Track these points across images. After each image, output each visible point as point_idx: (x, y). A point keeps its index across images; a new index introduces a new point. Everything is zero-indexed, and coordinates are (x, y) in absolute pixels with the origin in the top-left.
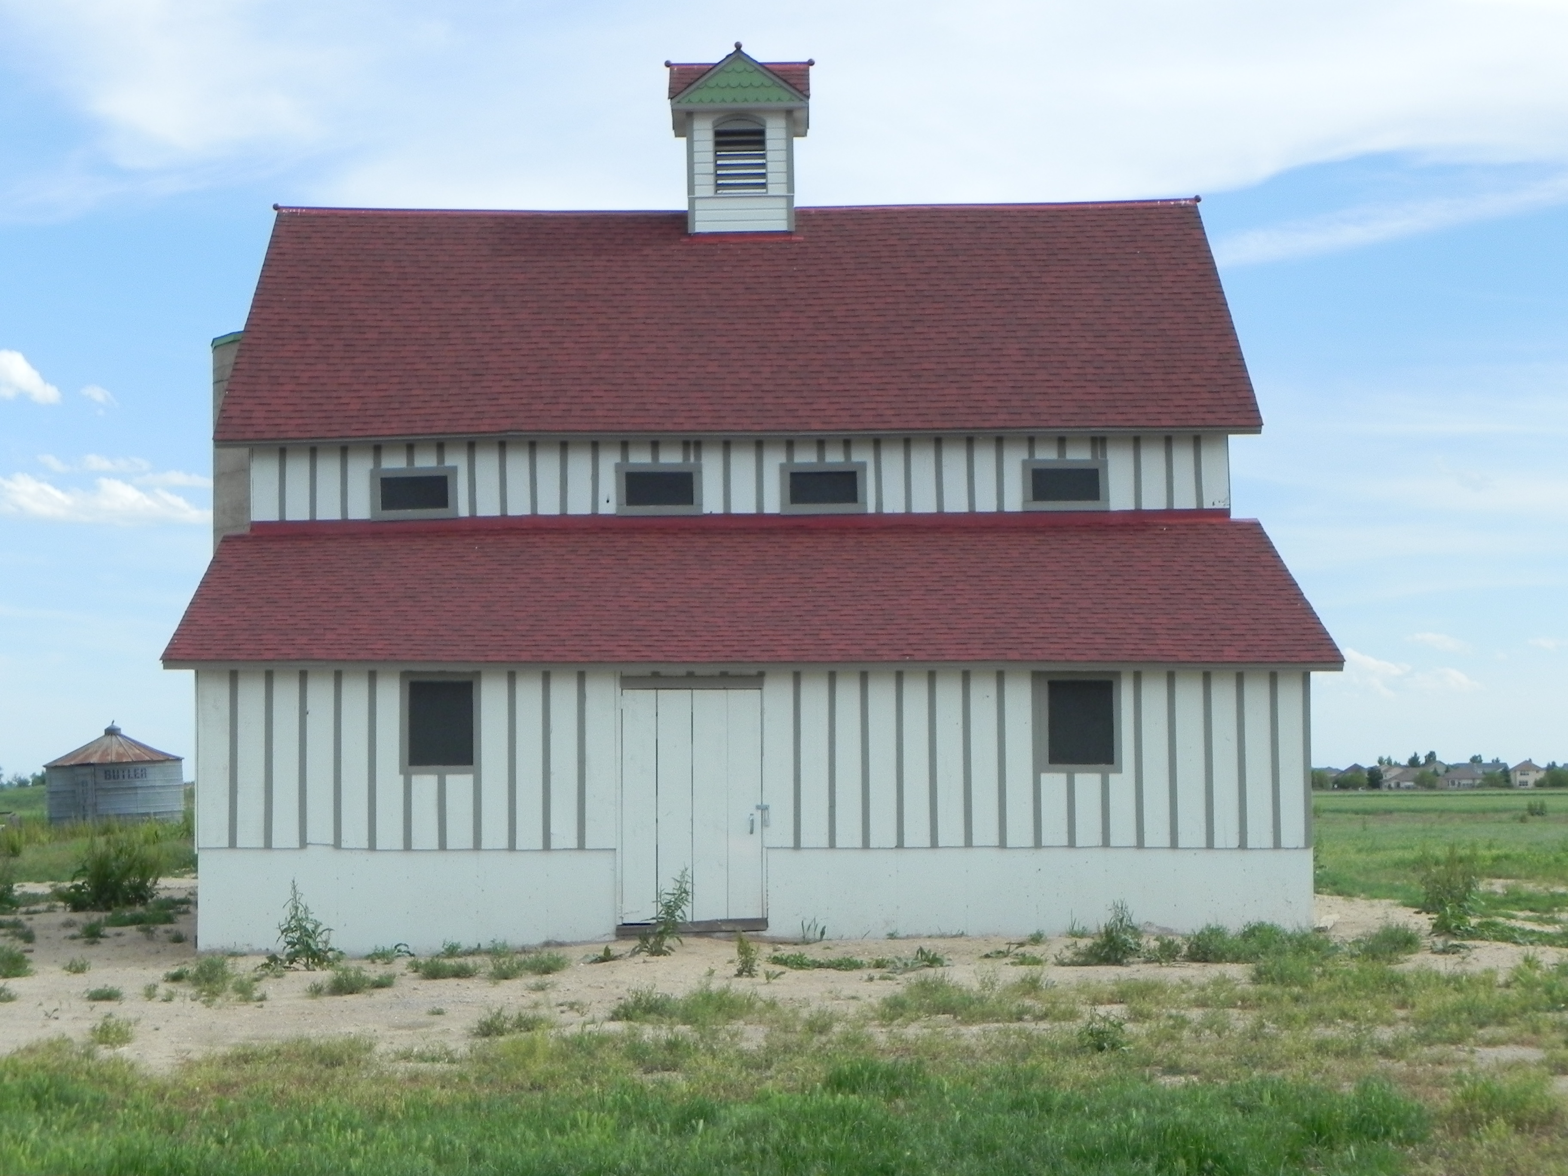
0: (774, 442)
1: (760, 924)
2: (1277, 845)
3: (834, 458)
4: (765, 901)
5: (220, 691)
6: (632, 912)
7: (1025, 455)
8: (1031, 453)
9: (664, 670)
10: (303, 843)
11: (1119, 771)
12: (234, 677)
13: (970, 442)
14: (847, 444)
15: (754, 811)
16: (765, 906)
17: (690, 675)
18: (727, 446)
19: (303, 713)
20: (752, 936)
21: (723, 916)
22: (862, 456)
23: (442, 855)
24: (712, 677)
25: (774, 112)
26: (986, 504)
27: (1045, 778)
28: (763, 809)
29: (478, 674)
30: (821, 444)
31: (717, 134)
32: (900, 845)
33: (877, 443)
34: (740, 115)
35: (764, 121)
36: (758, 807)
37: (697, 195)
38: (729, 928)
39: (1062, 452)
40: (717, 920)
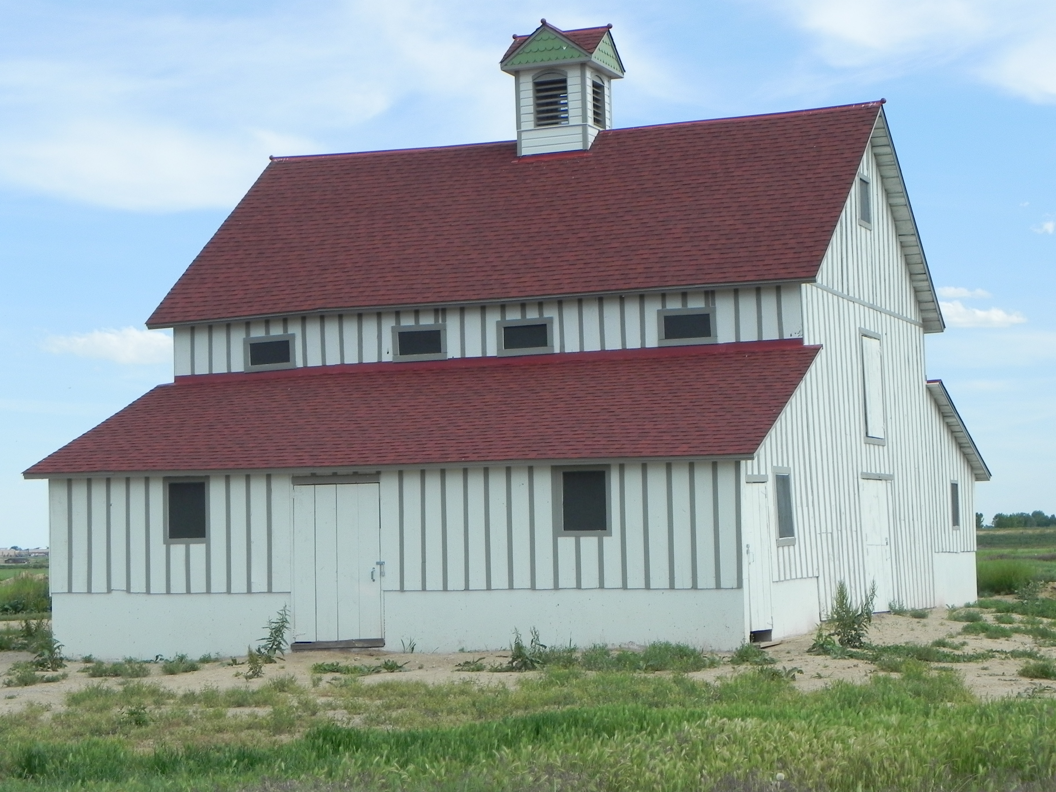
0: (493, 306)
1: (380, 642)
2: (718, 586)
3: (532, 315)
4: (383, 626)
5: (62, 492)
6: (300, 634)
7: (660, 308)
8: (664, 305)
9: (318, 471)
10: (109, 590)
11: (610, 535)
12: (69, 482)
13: (622, 300)
14: (540, 305)
15: (375, 566)
16: (383, 631)
17: (335, 474)
18: (462, 310)
19: (109, 505)
20: (375, 650)
21: (357, 638)
22: (551, 313)
23: (189, 597)
24: (347, 475)
25: (572, 66)
26: (633, 343)
27: (561, 540)
28: (381, 564)
29: (208, 477)
30: (523, 306)
31: (536, 84)
32: (467, 589)
33: (560, 303)
34: (551, 70)
35: (566, 73)
36: (377, 563)
37: (522, 129)
38: (360, 646)
39: (685, 303)
40: (353, 640)
